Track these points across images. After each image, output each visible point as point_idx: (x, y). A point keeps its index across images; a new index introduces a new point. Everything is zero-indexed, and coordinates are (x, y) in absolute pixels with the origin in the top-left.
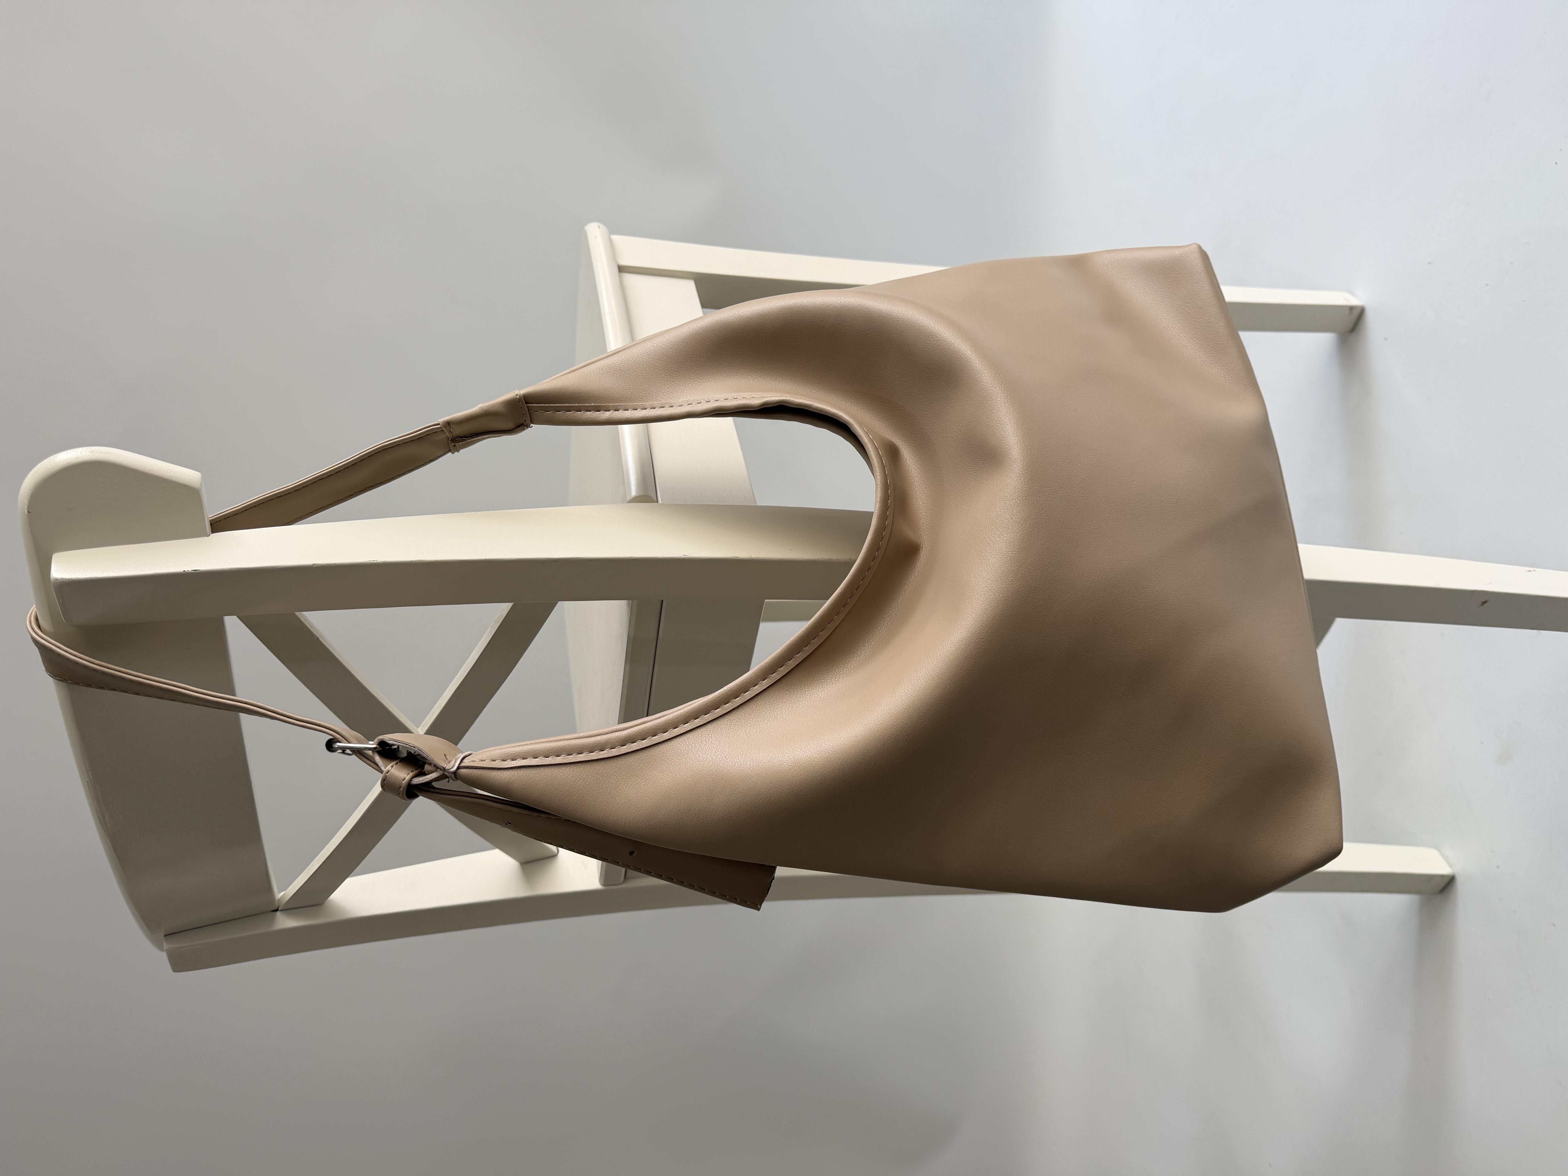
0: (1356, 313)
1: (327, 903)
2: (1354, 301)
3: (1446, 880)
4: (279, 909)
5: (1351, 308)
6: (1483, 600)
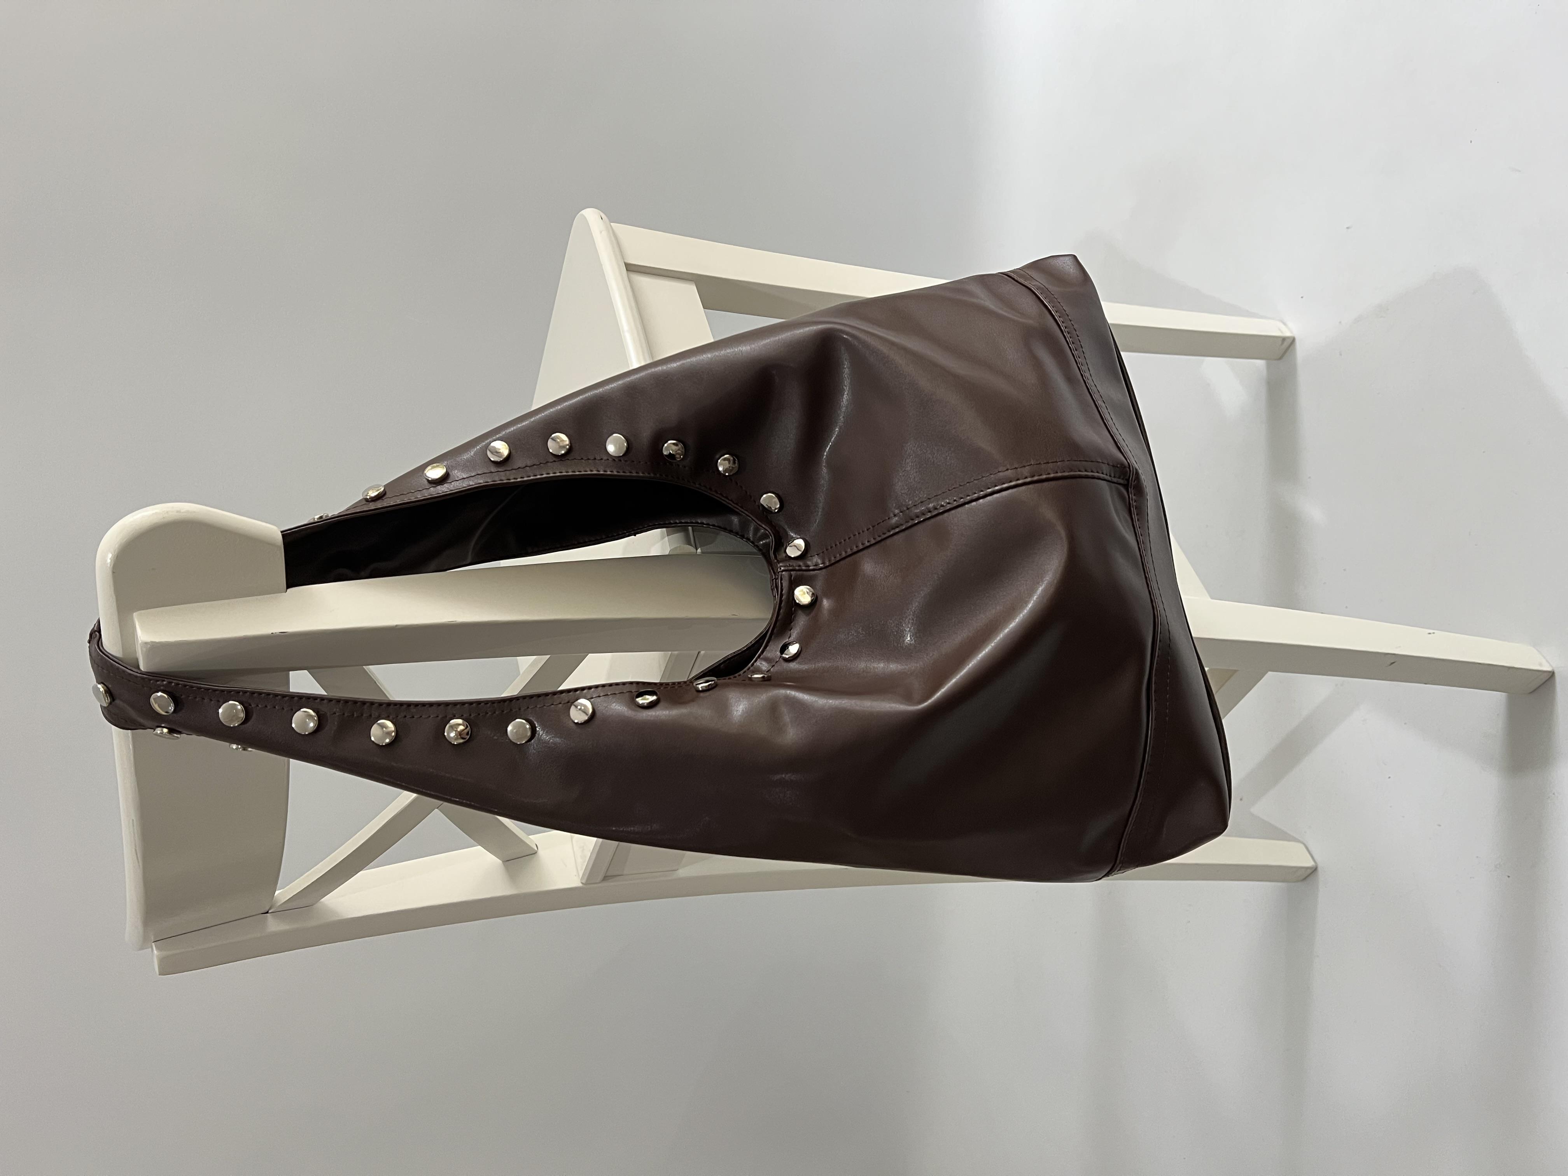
0: (1286, 344)
1: (318, 905)
2: (1288, 334)
3: (1309, 871)
4: (270, 911)
5: (1284, 339)
6: (1392, 662)
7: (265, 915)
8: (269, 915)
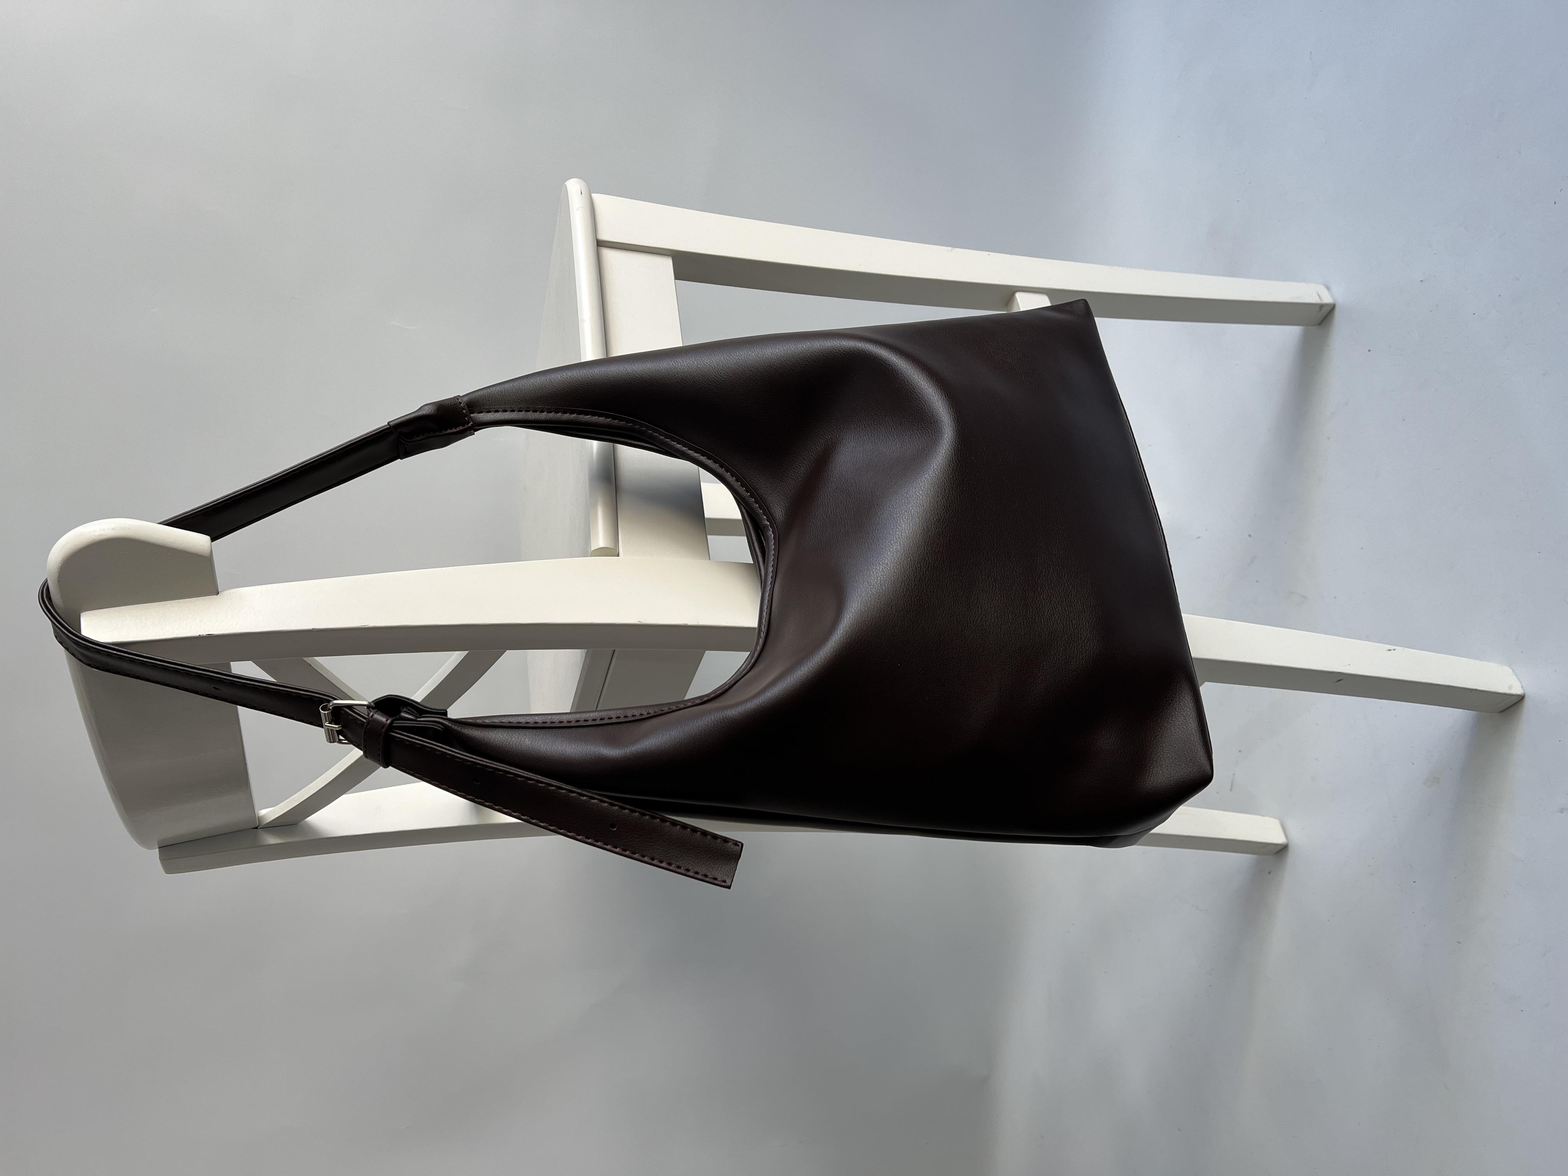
0: (1325, 311)
1: (300, 823)
2: (1327, 299)
3: (1281, 848)
4: (259, 827)
5: (1322, 306)
6: (1339, 679)
7: (255, 830)
8: (259, 830)
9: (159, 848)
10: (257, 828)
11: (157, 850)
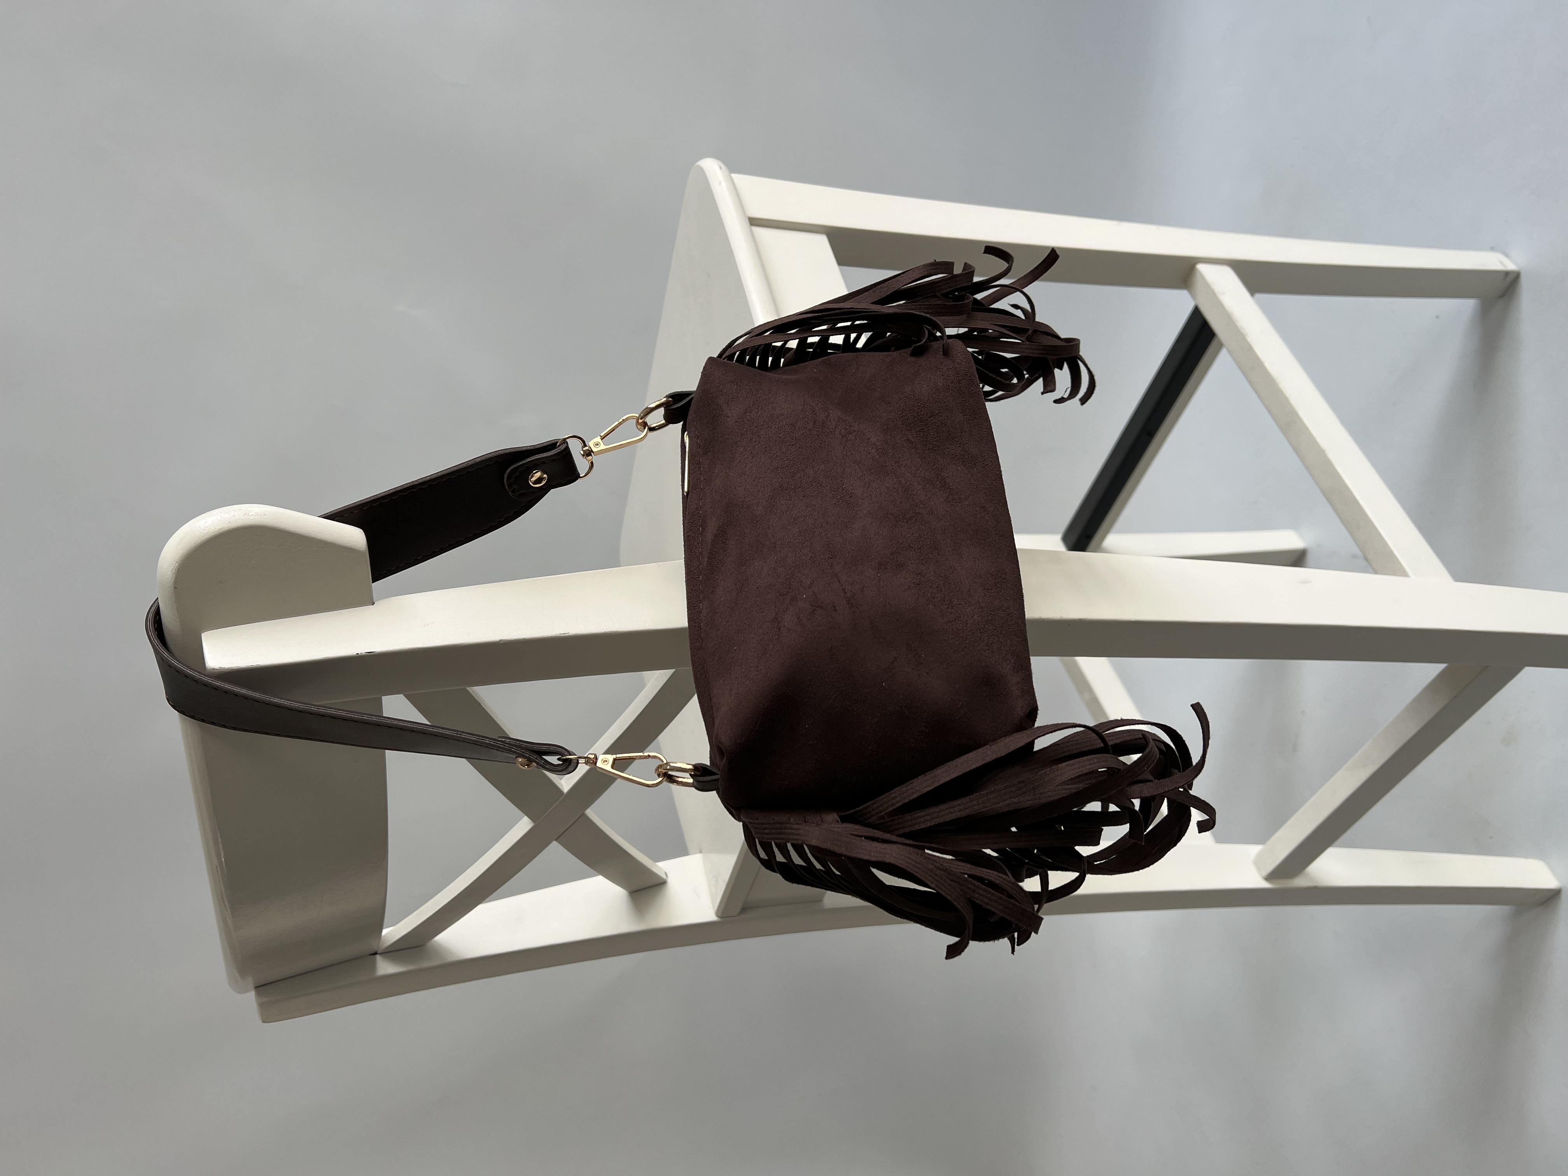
0: (1510, 279)
1: (428, 944)
2: (1511, 266)
3: (1551, 894)
4: (378, 953)
5: (1507, 273)
7: (373, 956)
8: (378, 956)
9: (256, 988)
10: (376, 954)
11: (252, 994)
